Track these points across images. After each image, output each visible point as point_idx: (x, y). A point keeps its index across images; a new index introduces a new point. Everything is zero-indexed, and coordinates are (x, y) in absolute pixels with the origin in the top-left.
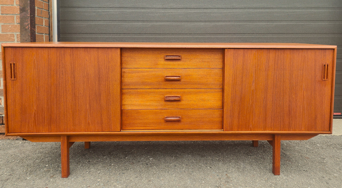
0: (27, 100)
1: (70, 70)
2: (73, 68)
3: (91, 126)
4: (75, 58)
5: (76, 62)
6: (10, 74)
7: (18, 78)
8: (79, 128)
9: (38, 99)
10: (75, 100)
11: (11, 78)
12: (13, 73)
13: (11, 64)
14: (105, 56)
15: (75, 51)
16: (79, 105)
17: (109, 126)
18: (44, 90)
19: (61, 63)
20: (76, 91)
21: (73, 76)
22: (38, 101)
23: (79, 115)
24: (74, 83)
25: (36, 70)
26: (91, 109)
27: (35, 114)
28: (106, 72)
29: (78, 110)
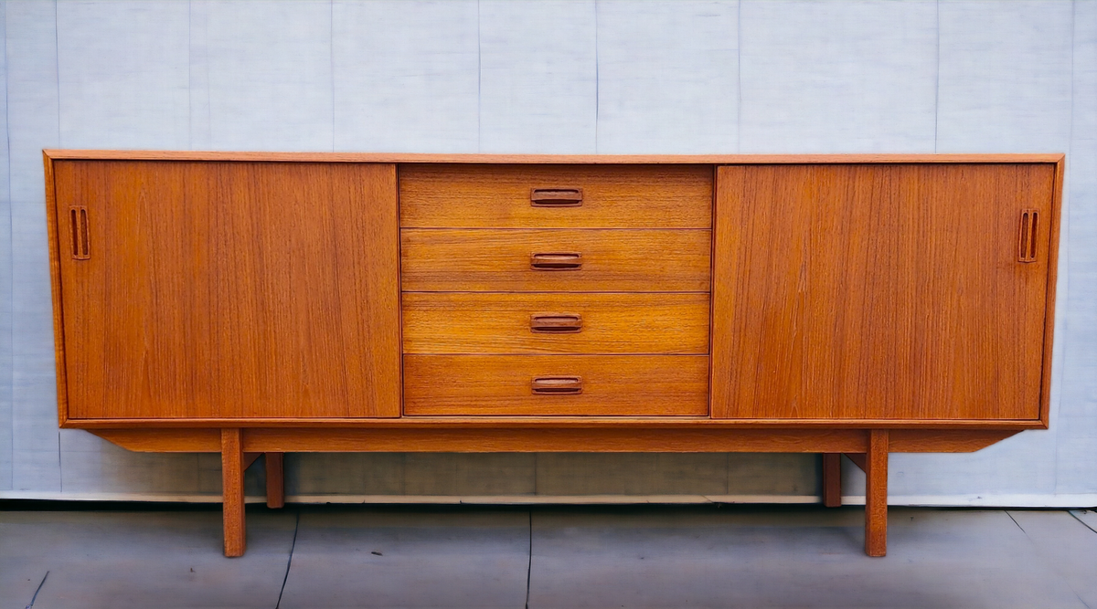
0: (122, 320)
1: (248, 230)
2: (255, 225)
3: (312, 400)
5: (264, 205)
6: (72, 243)
7: (96, 253)
8: (277, 406)
9: (155, 317)
10: (265, 323)
11: (76, 253)
12: (80, 238)
13: (74, 212)
14: (352, 190)
15: (262, 172)
16: (275, 338)
17: (366, 402)
18: (173, 291)
19: (220, 210)
20: (268, 296)
21: (256, 250)
22: (155, 324)
23: (277, 366)
24: (262, 270)
25: (149, 229)
26: (313, 348)
27: (146, 361)
28: (355, 239)
29: (273, 353)
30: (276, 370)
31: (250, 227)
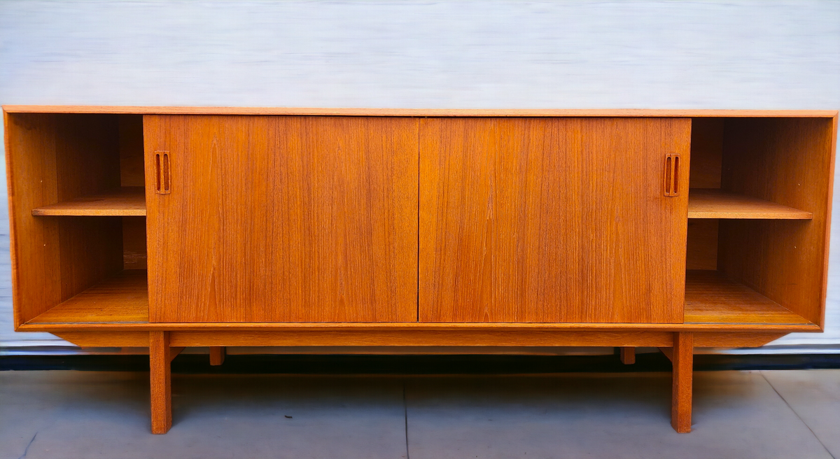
0: (195, 244)
1: (299, 171)
2: (305, 167)
3: (346, 308)
5: (313, 151)
6: (156, 181)
7: (175, 189)
8: (318, 312)
9: (222, 240)
10: (310, 244)
11: (159, 189)
12: (162, 176)
13: (158, 156)
14: (384, 139)
15: (312, 124)
16: (319, 257)
17: (390, 310)
18: (237, 220)
19: (277, 154)
20: (314, 223)
21: (306, 186)
22: (222, 246)
23: (319, 280)
24: (310, 202)
25: (219, 170)
26: (349, 266)
27: (213, 276)
28: (385, 177)
29: (316, 269)
30: (319, 283)
31: (301, 169)
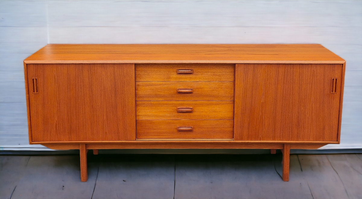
0: (48, 112)
2: (90, 83)
3: (108, 135)
4: (93, 73)
5: (93, 76)
6: (33, 89)
7: (40, 91)
8: (97, 137)
9: (59, 111)
10: (93, 112)
11: (34, 92)
12: (35, 87)
13: (33, 79)
14: (121, 71)
16: (96, 116)
17: (125, 136)
18: (65, 103)
19: (79, 78)
20: (94, 104)
21: (91, 90)
22: (59, 113)
24: (92, 96)
25: (57, 84)
26: (108, 120)
27: (56, 124)
28: (121, 86)
29: (96, 121)
30: (97, 126)
31: (89, 83)
